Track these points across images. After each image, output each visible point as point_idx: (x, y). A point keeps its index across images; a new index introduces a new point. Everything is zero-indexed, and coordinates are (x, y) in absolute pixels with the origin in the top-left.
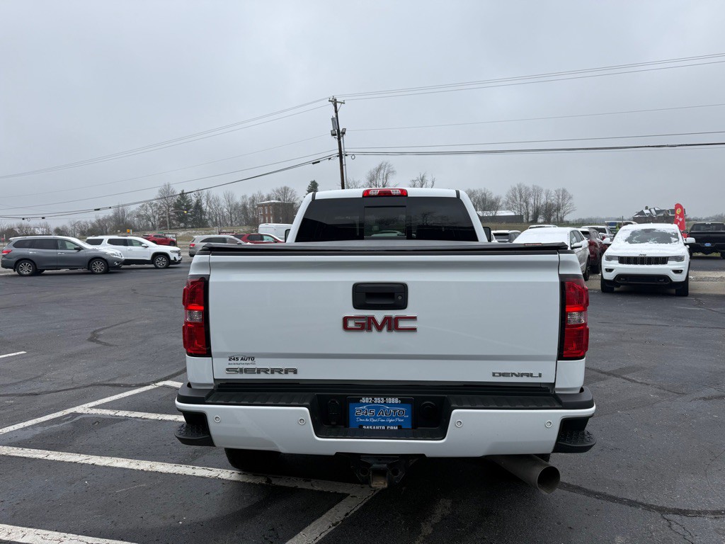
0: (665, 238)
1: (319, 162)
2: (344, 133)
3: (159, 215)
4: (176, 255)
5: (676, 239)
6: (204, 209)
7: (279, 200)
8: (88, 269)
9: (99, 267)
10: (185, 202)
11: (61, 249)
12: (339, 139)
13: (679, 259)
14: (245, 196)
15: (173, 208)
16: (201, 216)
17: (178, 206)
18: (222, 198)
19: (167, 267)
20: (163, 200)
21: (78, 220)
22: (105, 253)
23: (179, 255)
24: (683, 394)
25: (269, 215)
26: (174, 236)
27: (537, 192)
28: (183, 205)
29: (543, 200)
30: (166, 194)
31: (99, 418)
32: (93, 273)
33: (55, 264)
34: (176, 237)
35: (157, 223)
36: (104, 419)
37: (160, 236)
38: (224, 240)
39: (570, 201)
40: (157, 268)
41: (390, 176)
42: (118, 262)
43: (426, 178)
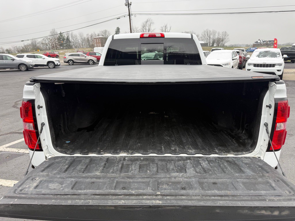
0: (274, 55)
1: (120, 18)
2: (131, 4)
3: (51, 43)
4: (58, 62)
5: (279, 56)
6: (70, 40)
7: (103, 36)
8: (19, 69)
9: (23, 68)
10: (62, 37)
11: (5, 60)
12: (129, 7)
13: (280, 65)
14: (88, 34)
15: (57, 40)
16: (69, 43)
17: (59, 39)
18: (78, 35)
19: (54, 68)
20: (52, 36)
21: (15, 46)
22: (25, 62)
23: (59, 62)
24: (292, 135)
25: (99, 43)
26: (58, 53)
27: (214, 33)
28: (61, 39)
29: (216, 37)
30: (53, 34)
31: (10, 154)
32: (21, 71)
33: (3, 67)
34: (59, 53)
35: (51, 47)
36: (12, 155)
37: (51, 53)
38: (78, 55)
39: (228, 37)
40: (50, 68)
41: (151, 24)
42: (32, 66)
43: (167, 26)
